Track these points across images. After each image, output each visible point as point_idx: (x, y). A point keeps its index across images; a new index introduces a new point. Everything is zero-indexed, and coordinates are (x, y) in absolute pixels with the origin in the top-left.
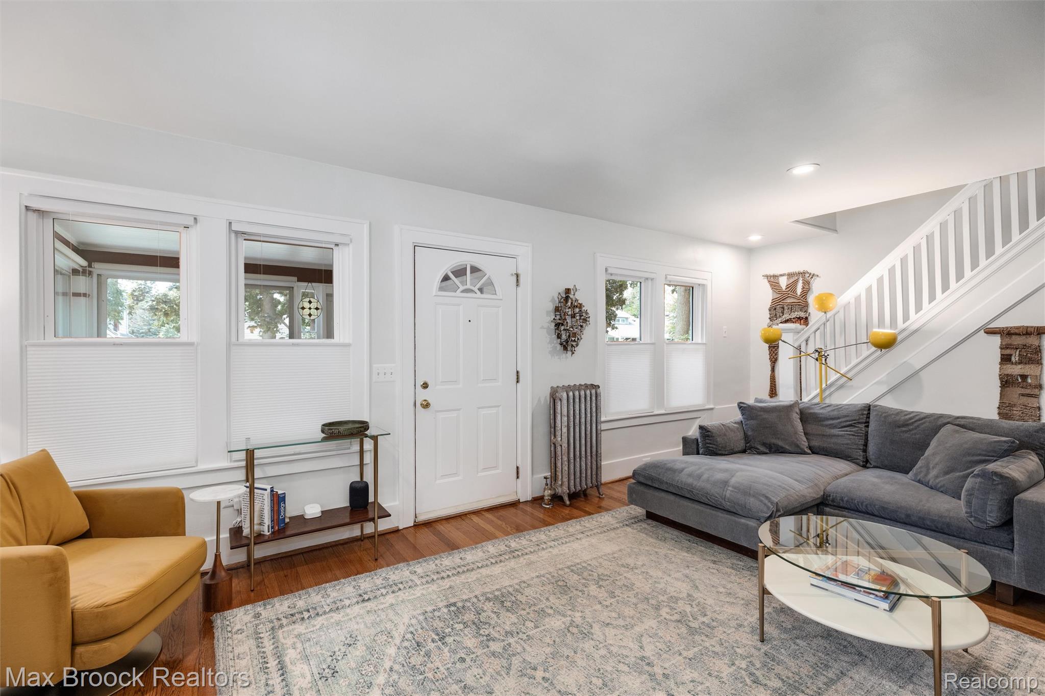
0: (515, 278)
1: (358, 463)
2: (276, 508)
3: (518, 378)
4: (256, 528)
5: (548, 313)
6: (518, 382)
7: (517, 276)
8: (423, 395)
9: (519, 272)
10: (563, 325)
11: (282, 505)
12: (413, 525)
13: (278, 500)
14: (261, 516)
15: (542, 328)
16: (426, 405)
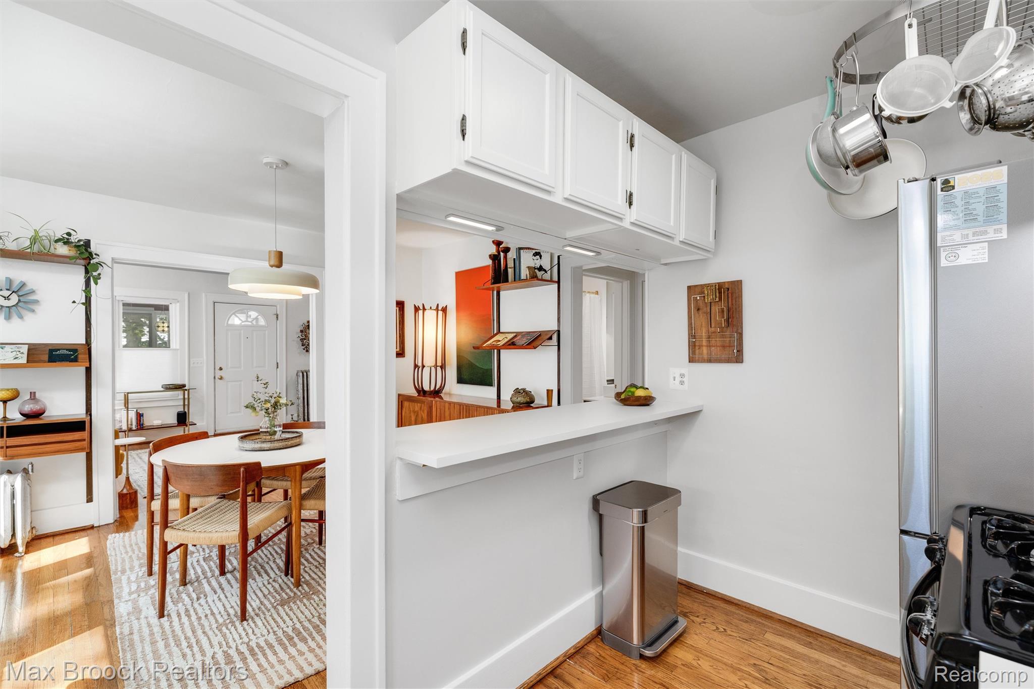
0: (275, 316)
1: (182, 404)
2: (139, 419)
3: (278, 366)
4: (129, 426)
5: (297, 333)
6: (277, 368)
7: (277, 315)
8: (219, 374)
9: (278, 313)
10: (305, 339)
11: (142, 418)
12: (213, 434)
13: (139, 416)
14: (132, 422)
15: (293, 341)
16: (221, 378)
